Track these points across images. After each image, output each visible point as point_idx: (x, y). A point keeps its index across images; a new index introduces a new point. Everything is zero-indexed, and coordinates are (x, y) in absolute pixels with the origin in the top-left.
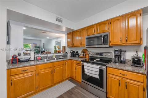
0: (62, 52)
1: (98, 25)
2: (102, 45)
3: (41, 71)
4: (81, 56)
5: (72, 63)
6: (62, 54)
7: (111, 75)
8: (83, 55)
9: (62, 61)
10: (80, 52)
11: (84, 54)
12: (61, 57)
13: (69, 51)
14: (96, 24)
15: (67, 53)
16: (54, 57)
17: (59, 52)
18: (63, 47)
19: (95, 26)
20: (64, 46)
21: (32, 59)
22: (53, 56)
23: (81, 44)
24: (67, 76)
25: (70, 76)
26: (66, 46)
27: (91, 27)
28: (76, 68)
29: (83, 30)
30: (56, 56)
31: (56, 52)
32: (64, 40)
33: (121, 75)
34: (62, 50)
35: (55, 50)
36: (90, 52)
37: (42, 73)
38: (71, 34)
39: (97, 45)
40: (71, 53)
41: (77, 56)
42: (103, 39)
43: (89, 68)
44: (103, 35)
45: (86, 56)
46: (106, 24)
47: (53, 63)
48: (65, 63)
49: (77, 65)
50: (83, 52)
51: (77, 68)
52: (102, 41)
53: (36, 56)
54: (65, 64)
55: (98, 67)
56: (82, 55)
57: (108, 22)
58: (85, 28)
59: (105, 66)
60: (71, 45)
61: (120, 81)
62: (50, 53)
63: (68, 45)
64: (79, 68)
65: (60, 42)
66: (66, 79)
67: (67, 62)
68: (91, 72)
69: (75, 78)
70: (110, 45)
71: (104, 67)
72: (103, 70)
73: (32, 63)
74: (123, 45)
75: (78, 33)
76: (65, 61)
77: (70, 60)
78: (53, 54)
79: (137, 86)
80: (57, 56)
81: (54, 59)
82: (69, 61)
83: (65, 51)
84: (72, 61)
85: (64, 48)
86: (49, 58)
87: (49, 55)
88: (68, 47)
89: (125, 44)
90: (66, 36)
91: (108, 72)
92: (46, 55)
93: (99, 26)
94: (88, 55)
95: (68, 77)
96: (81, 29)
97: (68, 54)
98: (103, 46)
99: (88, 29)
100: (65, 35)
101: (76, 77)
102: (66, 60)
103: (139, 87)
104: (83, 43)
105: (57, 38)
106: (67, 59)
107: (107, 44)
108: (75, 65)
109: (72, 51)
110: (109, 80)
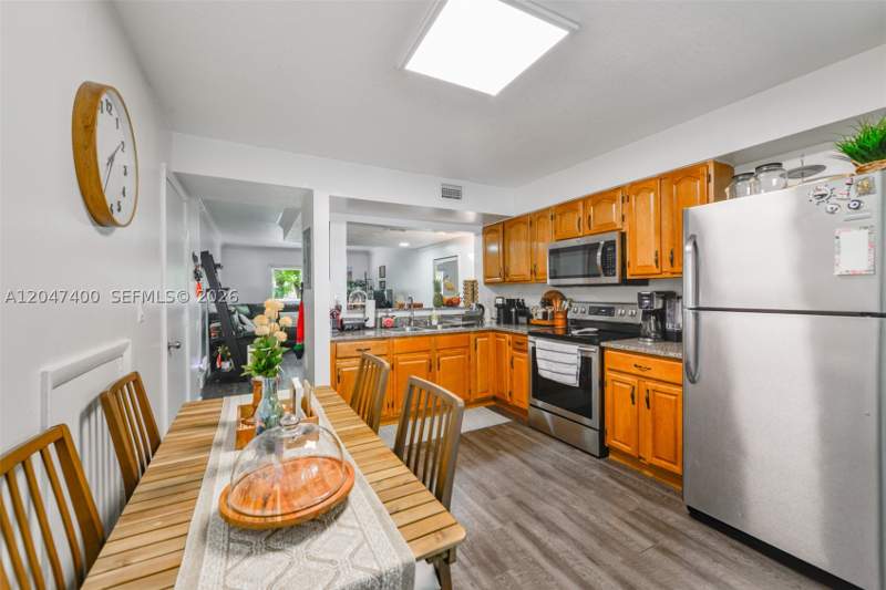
0: (462, 304)
1: (590, 202)
2: (599, 275)
3: (400, 358)
4: (535, 318)
5: (498, 346)
6: (463, 312)
7: (615, 375)
8: (545, 315)
9: (461, 333)
10: (533, 302)
11: (549, 311)
12: (459, 322)
13: (489, 298)
14: (585, 200)
15: (481, 306)
16: (435, 322)
17: (452, 304)
18: (466, 283)
19: (581, 204)
20: (473, 278)
21: (370, 323)
22: (430, 317)
23: (533, 272)
24: (479, 390)
25: (491, 393)
26: (480, 279)
27: (569, 207)
28: (512, 363)
29: (541, 220)
30: (442, 319)
31: (440, 303)
32: (471, 256)
33: (635, 371)
34: (461, 296)
35: (436, 296)
36: (571, 301)
37: (403, 366)
38: (498, 229)
39: (584, 276)
40: (497, 305)
41: (523, 320)
42: (599, 254)
43: (550, 355)
44: (602, 243)
45: (553, 319)
46: (613, 200)
47: (433, 338)
48: (472, 342)
49: (515, 349)
50: (546, 302)
51: (516, 359)
52: (599, 262)
53: (380, 315)
54: (473, 347)
55: (574, 348)
56: (540, 317)
57: (619, 195)
58: (548, 209)
59: (598, 344)
60: (499, 274)
61: (634, 388)
62: (419, 306)
63: (486, 277)
64: (523, 361)
65: (456, 262)
66: (479, 402)
67: (478, 340)
68: (555, 367)
69: (508, 399)
70: (628, 277)
71: (594, 348)
72: (590, 359)
73: (370, 333)
74: (664, 275)
75: (524, 229)
76: (472, 336)
77: (491, 334)
78: (431, 309)
79: (674, 398)
80: (443, 316)
81: (436, 327)
82: (487, 336)
83: (473, 300)
84: (497, 336)
85: (471, 287)
86: (417, 323)
87: (417, 313)
88: (486, 284)
89: (668, 275)
90: (481, 238)
91: (607, 366)
92: (407, 314)
93: (594, 205)
94: (561, 316)
95: (484, 395)
96: (535, 213)
97: (487, 311)
98: (604, 280)
99: (558, 217)
100: (477, 235)
101: (515, 395)
102: (475, 332)
103: (676, 401)
104: (540, 270)
105: (443, 244)
106: (480, 329)
107: (614, 275)
108: (509, 349)
109: (500, 301)
110: (608, 390)
